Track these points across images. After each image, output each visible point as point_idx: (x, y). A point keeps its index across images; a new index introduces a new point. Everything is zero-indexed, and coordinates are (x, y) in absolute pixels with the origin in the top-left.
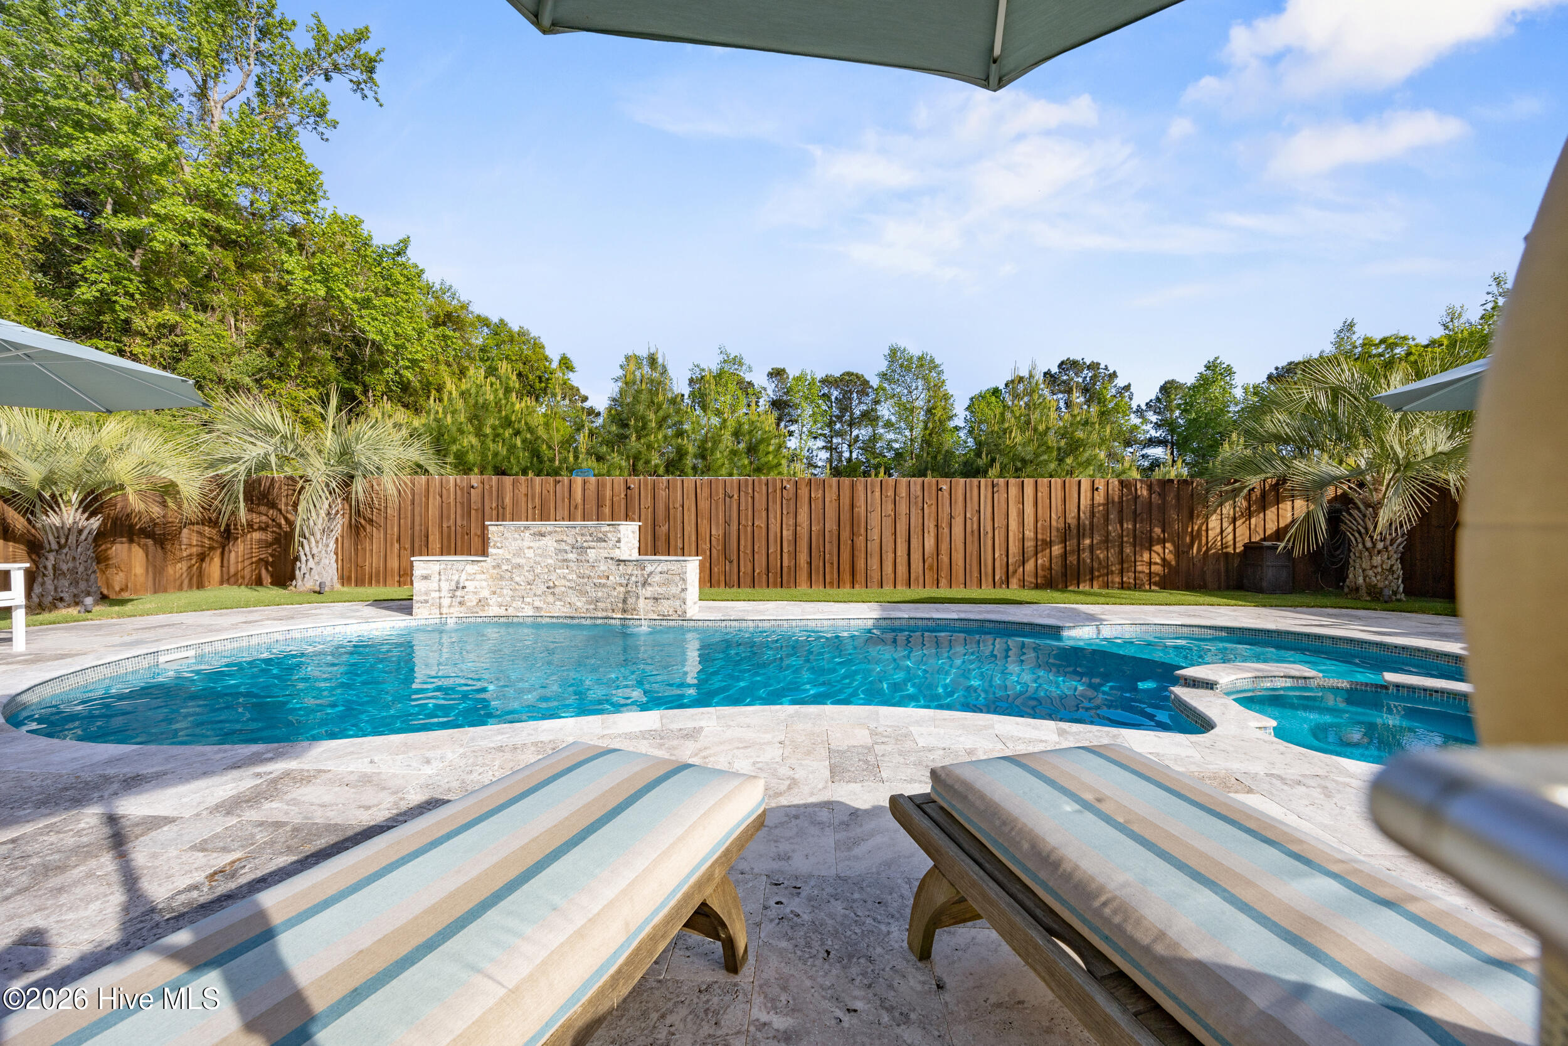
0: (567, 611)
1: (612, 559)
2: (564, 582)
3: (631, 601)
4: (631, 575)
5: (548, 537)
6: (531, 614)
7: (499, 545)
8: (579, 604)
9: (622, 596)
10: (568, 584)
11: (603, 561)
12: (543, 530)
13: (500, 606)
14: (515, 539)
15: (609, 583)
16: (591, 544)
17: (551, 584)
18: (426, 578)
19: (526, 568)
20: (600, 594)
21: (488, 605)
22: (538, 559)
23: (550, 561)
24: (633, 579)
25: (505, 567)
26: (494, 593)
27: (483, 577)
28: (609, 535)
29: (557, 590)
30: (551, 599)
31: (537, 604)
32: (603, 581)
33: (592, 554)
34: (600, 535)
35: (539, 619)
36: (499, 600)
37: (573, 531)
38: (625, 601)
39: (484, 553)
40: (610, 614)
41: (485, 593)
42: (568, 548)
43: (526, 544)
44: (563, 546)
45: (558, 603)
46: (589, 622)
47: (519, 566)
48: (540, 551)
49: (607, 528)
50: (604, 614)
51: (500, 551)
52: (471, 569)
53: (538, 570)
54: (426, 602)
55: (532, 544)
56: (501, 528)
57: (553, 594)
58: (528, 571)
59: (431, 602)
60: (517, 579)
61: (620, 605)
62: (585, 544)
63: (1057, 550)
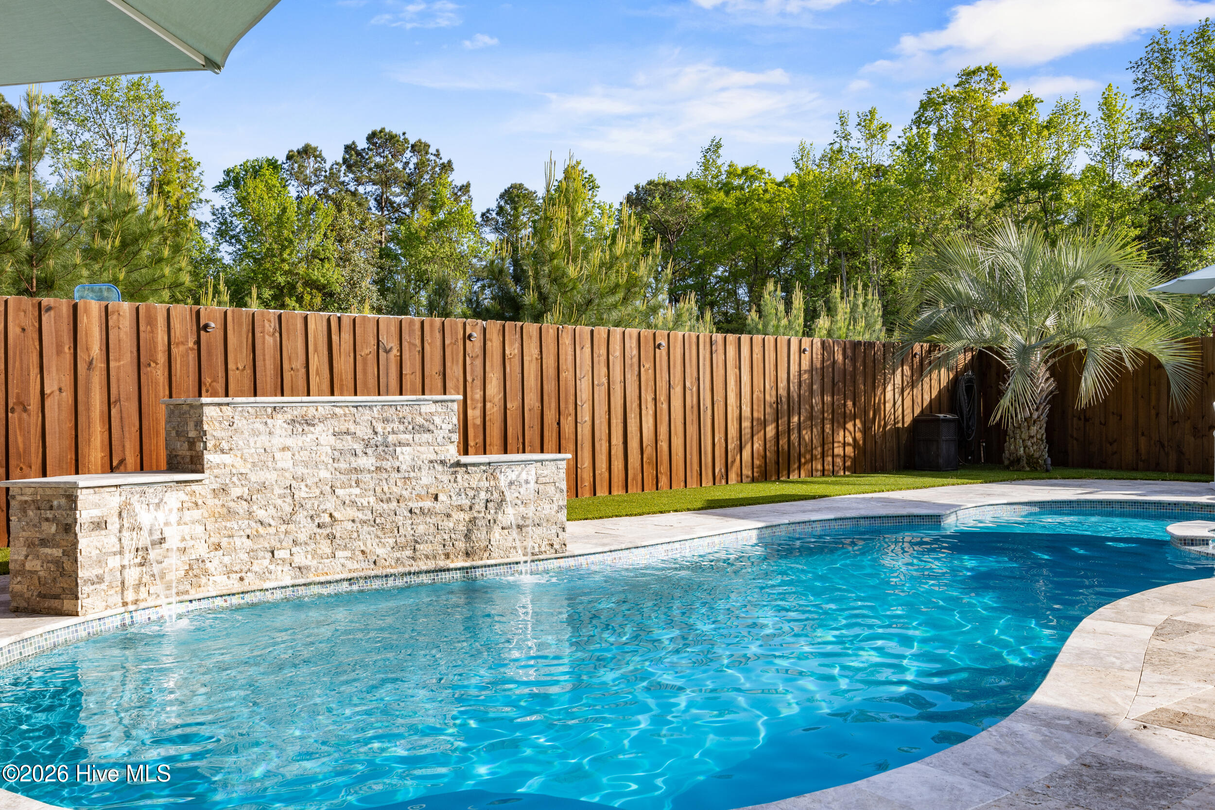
0: (359, 567)
1: (443, 463)
2: (352, 513)
3: (479, 535)
4: (478, 490)
5: (320, 427)
6: (288, 581)
7: (225, 445)
8: (381, 551)
9: (462, 528)
10: (360, 515)
11: (425, 468)
12: (311, 411)
13: (229, 573)
14: (256, 433)
15: (438, 507)
16: (403, 437)
17: (326, 519)
18: (100, 525)
19: (278, 491)
20: (421, 529)
21: (206, 573)
22: (300, 470)
23: (324, 474)
24: (483, 495)
25: (236, 492)
26: (218, 547)
27: (196, 514)
28: (437, 420)
29: (338, 530)
30: (325, 547)
31: (300, 559)
32: (428, 504)
33: (405, 456)
34: (420, 420)
35: (302, 591)
36: (227, 560)
37: (367, 415)
38: (467, 537)
39: (195, 464)
40: (442, 563)
41: (202, 550)
42: (359, 447)
43: (278, 441)
44: (349, 443)
45: (339, 554)
46: (400, 583)
47: (263, 487)
48: (305, 455)
49: (432, 408)
50: (431, 565)
51: (227, 459)
52: (174, 498)
53: (301, 493)
54: (100, 579)
55: (289, 442)
56: (228, 411)
57: (332, 537)
58: (282, 496)
59: (107, 578)
60: (261, 514)
61: (461, 545)
62: (391, 438)
63: (771, 430)
